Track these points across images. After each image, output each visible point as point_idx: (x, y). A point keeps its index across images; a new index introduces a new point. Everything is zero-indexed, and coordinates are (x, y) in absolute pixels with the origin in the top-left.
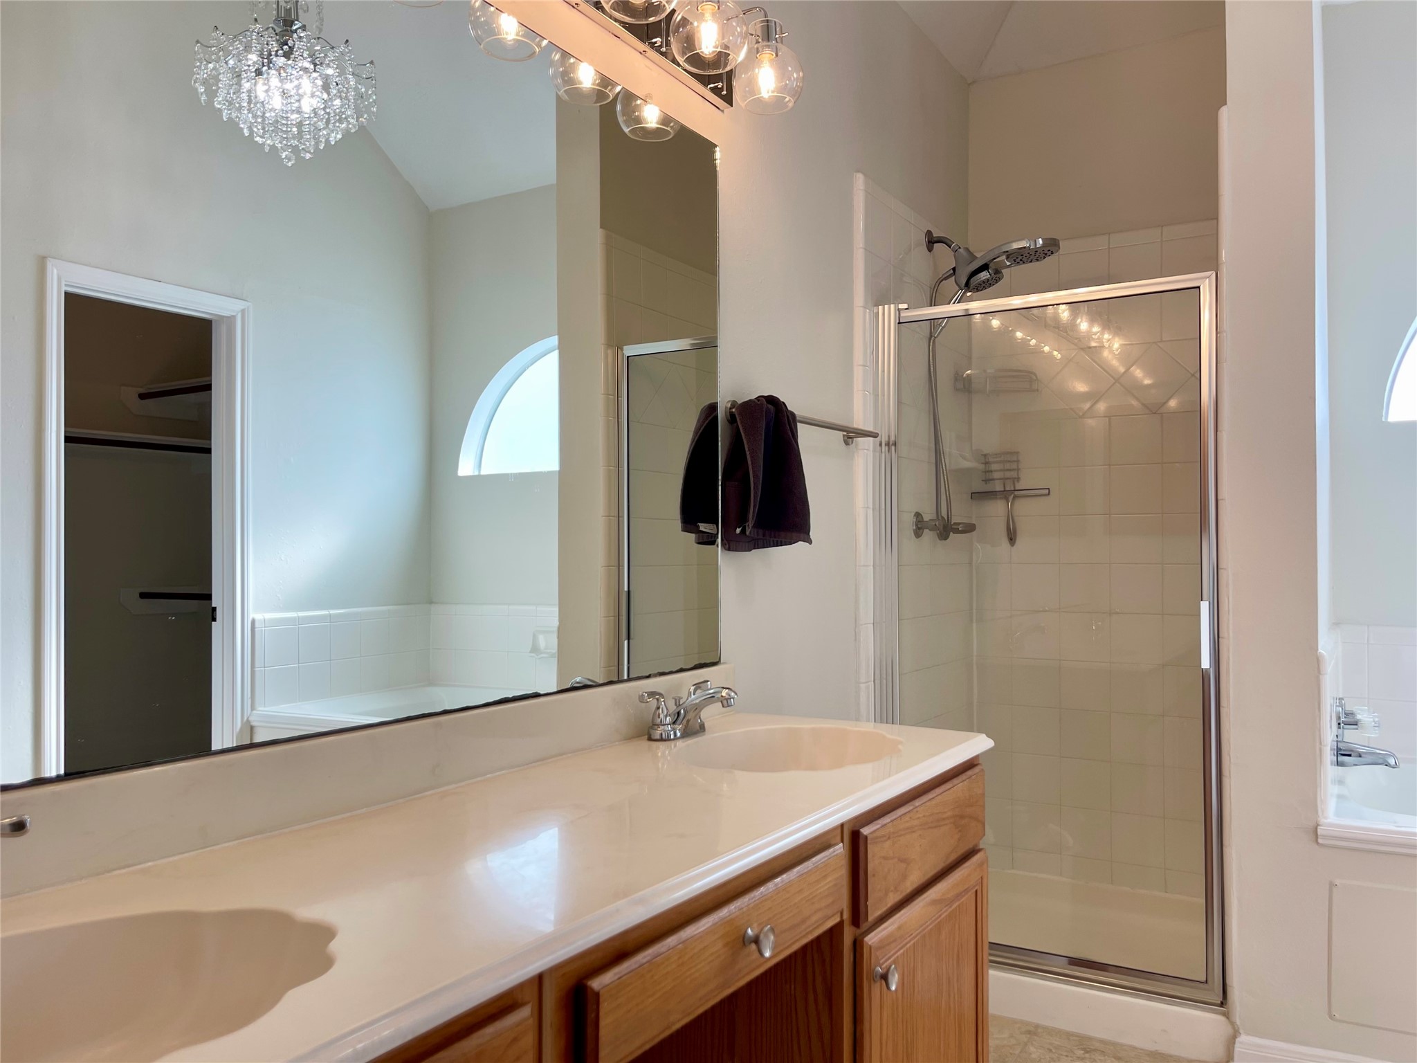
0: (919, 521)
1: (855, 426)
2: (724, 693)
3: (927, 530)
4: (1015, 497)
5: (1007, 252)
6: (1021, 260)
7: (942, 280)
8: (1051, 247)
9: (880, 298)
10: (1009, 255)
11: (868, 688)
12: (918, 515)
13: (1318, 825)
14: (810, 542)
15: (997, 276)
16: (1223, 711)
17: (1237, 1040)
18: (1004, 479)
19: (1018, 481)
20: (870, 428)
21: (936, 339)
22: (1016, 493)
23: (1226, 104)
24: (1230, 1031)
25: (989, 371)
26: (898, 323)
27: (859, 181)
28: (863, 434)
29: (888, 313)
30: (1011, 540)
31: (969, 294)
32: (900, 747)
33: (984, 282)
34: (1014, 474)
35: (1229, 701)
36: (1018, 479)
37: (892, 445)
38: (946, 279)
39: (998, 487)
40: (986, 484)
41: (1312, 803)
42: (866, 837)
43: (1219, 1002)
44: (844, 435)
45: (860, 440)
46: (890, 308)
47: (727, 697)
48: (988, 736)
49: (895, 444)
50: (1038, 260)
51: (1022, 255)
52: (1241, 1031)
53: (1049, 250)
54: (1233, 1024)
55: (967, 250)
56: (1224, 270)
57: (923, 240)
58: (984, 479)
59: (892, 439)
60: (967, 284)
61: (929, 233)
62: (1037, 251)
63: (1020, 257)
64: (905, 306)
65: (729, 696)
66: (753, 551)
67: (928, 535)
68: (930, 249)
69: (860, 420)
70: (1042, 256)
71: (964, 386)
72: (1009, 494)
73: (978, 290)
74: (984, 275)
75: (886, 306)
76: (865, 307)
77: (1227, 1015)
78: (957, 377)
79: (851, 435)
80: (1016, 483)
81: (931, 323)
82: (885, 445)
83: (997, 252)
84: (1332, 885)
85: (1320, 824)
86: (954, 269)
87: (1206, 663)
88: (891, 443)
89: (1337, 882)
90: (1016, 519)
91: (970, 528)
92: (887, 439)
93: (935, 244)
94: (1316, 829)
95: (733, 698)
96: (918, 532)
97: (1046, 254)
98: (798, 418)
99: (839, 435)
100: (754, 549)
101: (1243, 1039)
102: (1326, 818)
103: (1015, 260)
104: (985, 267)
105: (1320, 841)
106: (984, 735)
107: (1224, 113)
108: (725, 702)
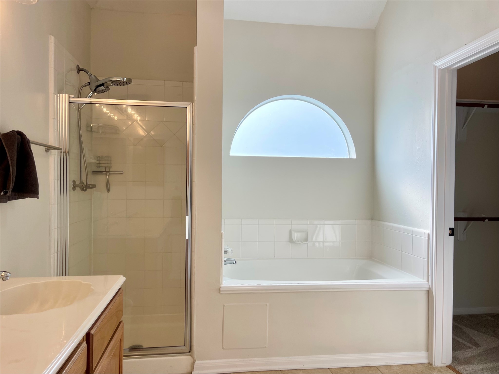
0: (74, 184)
1: (50, 144)
2: (3, 274)
3: (78, 188)
4: (110, 174)
5: (112, 80)
6: (117, 84)
7: (83, 87)
8: (129, 82)
9: (60, 91)
10: (112, 82)
11: (54, 256)
12: (74, 181)
13: (220, 287)
14: (38, 198)
15: (107, 89)
16: (193, 253)
17: (195, 363)
18: (105, 168)
19: (111, 168)
20: (56, 145)
21: (81, 110)
22: (110, 172)
23: (196, 46)
24: (192, 360)
25: (100, 124)
26: (70, 103)
27: (52, 39)
28: (52, 148)
29: (65, 98)
30: (108, 190)
31: (95, 94)
32: (92, 287)
33: (102, 90)
34: (109, 165)
35: (195, 250)
36: (111, 167)
37: (67, 152)
38: (86, 86)
39: (103, 170)
40: (98, 168)
41: (218, 280)
42: (93, 335)
43: (188, 351)
44: (45, 148)
45: (53, 151)
46: (65, 96)
47: (5, 276)
48: (123, 276)
49: (68, 152)
50: (123, 85)
51: (118, 83)
52: (196, 360)
53: (128, 83)
54: (193, 358)
55: (95, 76)
56: (196, 103)
57: (76, 69)
58: (97, 166)
59: (67, 150)
60: (95, 90)
61: (78, 66)
62: (124, 82)
63: (117, 83)
64: (73, 96)
65: (7, 275)
66: (8, 202)
67: (78, 189)
68: (78, 73)
69: (52, 142)
70: (125, 84)
71: (91, 130)
72: (107, 172)
73: (99, 93)
74: (102, 88)
75: (61, 95)
76: (54, 94)
77: (192, 356)
78: (88, 126)
79: (48, 148)
80: (110, 168)
81: (79, 104)
82: (64, 152)
83: (107, 80)
84: (224, 306)
85: (221, 287)
86: (89, 83)
87: (187, 238)
88: (66, 152)
89: (225, 305)
90: (110, 182)
91: (94, 186)
92: (64, 150)
93: (80, 71)
94: (220, 288)
95: (9, 276)
96: (74, 189)
97: (127, 84)
98: (31, 142)
99: (43, 148)
100: (8, 201)
101: (197, 362)
102: (222, 285)
103: (115, 84)
104: (102, 85)
105: (221, 292)
106: (122, 276)
107: (196, 48)
108: (4, 278)
